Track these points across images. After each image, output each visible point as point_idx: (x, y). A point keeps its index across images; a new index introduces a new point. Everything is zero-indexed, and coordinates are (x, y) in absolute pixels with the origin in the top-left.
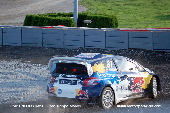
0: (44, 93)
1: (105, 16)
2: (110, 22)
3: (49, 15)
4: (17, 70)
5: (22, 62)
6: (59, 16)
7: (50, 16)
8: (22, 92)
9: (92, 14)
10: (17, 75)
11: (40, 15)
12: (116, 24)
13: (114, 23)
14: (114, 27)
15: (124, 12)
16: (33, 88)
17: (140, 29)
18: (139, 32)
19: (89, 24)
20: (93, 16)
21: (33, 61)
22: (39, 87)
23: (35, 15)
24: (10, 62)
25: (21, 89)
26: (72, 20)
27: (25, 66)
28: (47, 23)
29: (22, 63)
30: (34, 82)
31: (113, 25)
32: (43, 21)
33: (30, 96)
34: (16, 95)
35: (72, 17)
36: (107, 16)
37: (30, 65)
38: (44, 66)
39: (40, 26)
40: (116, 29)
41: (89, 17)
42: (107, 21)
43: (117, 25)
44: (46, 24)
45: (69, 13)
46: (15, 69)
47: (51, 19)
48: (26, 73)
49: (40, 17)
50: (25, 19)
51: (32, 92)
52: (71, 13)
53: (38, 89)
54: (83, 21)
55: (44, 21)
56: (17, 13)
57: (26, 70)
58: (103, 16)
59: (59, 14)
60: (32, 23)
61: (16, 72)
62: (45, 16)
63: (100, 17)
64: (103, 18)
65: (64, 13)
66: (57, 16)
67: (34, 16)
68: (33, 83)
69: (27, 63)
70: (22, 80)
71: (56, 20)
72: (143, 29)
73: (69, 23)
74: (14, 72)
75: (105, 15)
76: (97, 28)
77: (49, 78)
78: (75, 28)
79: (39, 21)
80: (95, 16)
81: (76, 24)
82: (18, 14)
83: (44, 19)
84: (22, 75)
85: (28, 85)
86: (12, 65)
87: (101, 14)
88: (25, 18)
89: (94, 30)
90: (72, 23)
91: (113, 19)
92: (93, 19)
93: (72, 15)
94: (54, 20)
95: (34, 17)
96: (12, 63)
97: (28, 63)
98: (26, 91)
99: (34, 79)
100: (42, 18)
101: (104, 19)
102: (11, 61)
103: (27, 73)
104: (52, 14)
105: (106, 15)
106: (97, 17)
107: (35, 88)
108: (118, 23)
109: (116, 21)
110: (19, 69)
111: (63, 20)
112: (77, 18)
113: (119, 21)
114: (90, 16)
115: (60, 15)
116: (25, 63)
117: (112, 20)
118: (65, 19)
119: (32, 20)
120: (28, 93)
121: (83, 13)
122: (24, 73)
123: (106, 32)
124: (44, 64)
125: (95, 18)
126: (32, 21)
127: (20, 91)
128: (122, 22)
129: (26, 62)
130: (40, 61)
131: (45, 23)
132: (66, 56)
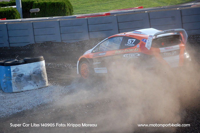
1: (56, 1)
2: (63, 8)
12: (70, 9)
13: (68, 9)
14: (68, 13)
17: (100, 13)
18: (100, 17)
19: (37, 13)
20: (41, 3)
31: (67, 11)
35: (15, 7)
36: (58, 1)
40: (71, 16)
41: (36, 4)
42: (58, 7)
43: (71, 11)
45: (10, 1)
52: (13, 1)
54: (29, 11)
58: (53, 1)
63: (49, 2)
64: (53, 4)
65: (3, 2)
72: (104, 13)
73: (12, 14)
76: (48, 18)
78: (20, 20)
81: (21, 16)
89: (44, 21)
90: (16, 14)
91: (66, 4)
92: (41, 6)
93: (14, 4)
101: (55, 5)
106: (45, 3)
108: (72, 8)
109: (69, 5)
111: (4, 11)
112: (21, 7)
114: (37, 2)
117: (65, 6)
118: (6, 10)
123: (59, 21)
125: (43, 4)
128: (76, 5)
132: (16, 60)
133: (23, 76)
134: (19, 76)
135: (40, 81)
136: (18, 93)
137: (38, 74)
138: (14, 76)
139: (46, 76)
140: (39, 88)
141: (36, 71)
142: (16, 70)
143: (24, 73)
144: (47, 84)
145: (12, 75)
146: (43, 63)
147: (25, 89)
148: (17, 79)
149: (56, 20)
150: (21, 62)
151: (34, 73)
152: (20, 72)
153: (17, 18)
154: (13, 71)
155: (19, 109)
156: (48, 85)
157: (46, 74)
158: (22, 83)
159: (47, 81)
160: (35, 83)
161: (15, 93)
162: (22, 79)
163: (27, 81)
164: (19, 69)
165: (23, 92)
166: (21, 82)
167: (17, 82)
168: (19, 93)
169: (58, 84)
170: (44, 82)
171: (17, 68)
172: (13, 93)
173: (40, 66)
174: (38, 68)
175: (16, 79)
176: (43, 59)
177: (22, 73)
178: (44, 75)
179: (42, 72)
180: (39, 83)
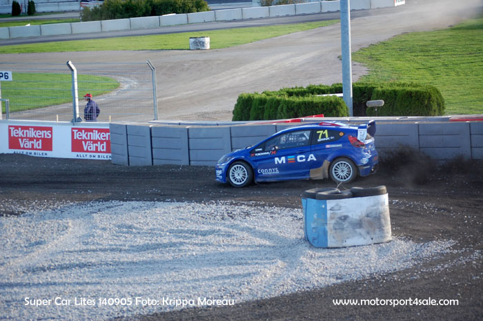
0: (294, 277)
1: (414, 89)
2: (426, 102)
3: (288, 92)
4: (227, 223)
5: (236, 204)
6: (310, 95)
7: (290, 94)
8: (245, 276)
9: (383, 84)
10: (229, 236)
11: (268, 95)
12: (439, 105)
13: (436, 103)
14: (435, 111)
15: (453, 74)
16: (268, 266)
19: (378, 108)
20: (387, 90)
21: (260, 201)
22: (280, 263)
23: (257, 94)
24: (211, 205)
25: (240, 270)
26: (340, 102)
27: (244, 213)
28: (284, 111)
29: (237, 207)
30: (268, 250)
31: (434, 108)
32: (276, 108)
33: (264, 285)
34: (233, 284)
35: (341, 95)
36: (418, 89)
37: (254, 210)
38: (286, 212)
39: (270, 118)
40: (440, 117)
41: (378, 92)
42: (418, 99)
43: (441, 108)
44: (282, 114)
45: (333, 85)
46: (223, 222)
47: (294, 102)
48: (248, 230)
49: (268, 98)
50: (236, 105)
51: (265, 276)
52: (338, 84)
53: (278, 267)
54: (365, 103)
55: (279, 107)
56: (216, 89)
57: (246, 222)
58: (409, 89)
59: (309, 88)
60: (252, 113)
61: (227, 229)
62: (280, 95)
63: (403, 90)
64: (409, 94)
65: (320, 86)
66: (307, 94)
67: (256, 97)
68: (265, 254)
69: (248, 206)
70: (240, 246)
71: (304, 103)
73: (335, 108)
74: (222, 228)
75: (414, 87)
76: (398, 118)
77: (301, 239)
78: (348, 119)
79: (267, 108)
80: (390, 89)
81: (351, 111)
82: (219, 90)
83: (278, 102)
84: (240, 234)
85: (256, 259)
86: (216, 213)
87: (404, 85)
88: (236, 102)
89: (391, 123)
90: (342, 108)
91: (432, 95)
92: (388, 96)
93: (339, 90)
94: (299, 105)
95: (256, 100)
96: (214, 206)
97: (251, 206)
98: (254, 274)
99: (268, 243)
100: (272, 99)
101: (413, 95)
102: (213, 203)
103: (251, 229)
104: (295, 90)
105: (416, 86)
106: (395, 92)
107: (273, 267)
108: (443, 102)
109: (438, 97)
110: (233, 221)
111: (320, 102)
112: (352, 96)
113: (444, 94)
114: (379, 89)
115: (312, 91)
116: (243, 207)
117: (430, 98)
118: (325, 100)
119: (251, 106)
120: (259, 278)
121: (363, 84)
122: (243, 230)
123: (418, 125)
124: (286, 207)
125: (390, 93)
126: (252, 109)
127: (240, 275)
128: (450, 97)
129: (246, 203)
130: (276, 199)
131: (282, 111)
132: (337, 190)
133: (348, 220)
134: (340, 218)
135: (377, 231)
136: (336, 250)
137: (375, 217)
138: (332, 218)
139: (389, 223)
140: (375, 244)
141: (371, 213)
142: (336, 208)
143: (350, 215)
144: (389, 236)
145: (328, 215)
146: (385, 198)
147: (349, 242)
148: (337, 223)
149: (413, 122)
150: (346, 194)
151: (368, 216)
152: (343, 212)
153: (343, 116)
154: (331, 210)
155: (337, 278)
156: (391, 239)
157: (389, 218)
158: (345, 232)
159: (390, 232)
160: (368, 233)
161: (332, 248)
162: (346, 224)
163: (354, 228)
164: (341, 207)
165: (345, 247)
166: (343, 229)
167: (335, 229)
168: (339, 250)
169: (409, 239)
170: (384, 233)
171: (337, 205)
172: (328, 248)
173: (378, 203)
174: (375, 208)
175: (335, 224)
176: (386, 191)
177: (346, 214)
178: (385, 219)
179: (381, 215)
180: (375, 234)
